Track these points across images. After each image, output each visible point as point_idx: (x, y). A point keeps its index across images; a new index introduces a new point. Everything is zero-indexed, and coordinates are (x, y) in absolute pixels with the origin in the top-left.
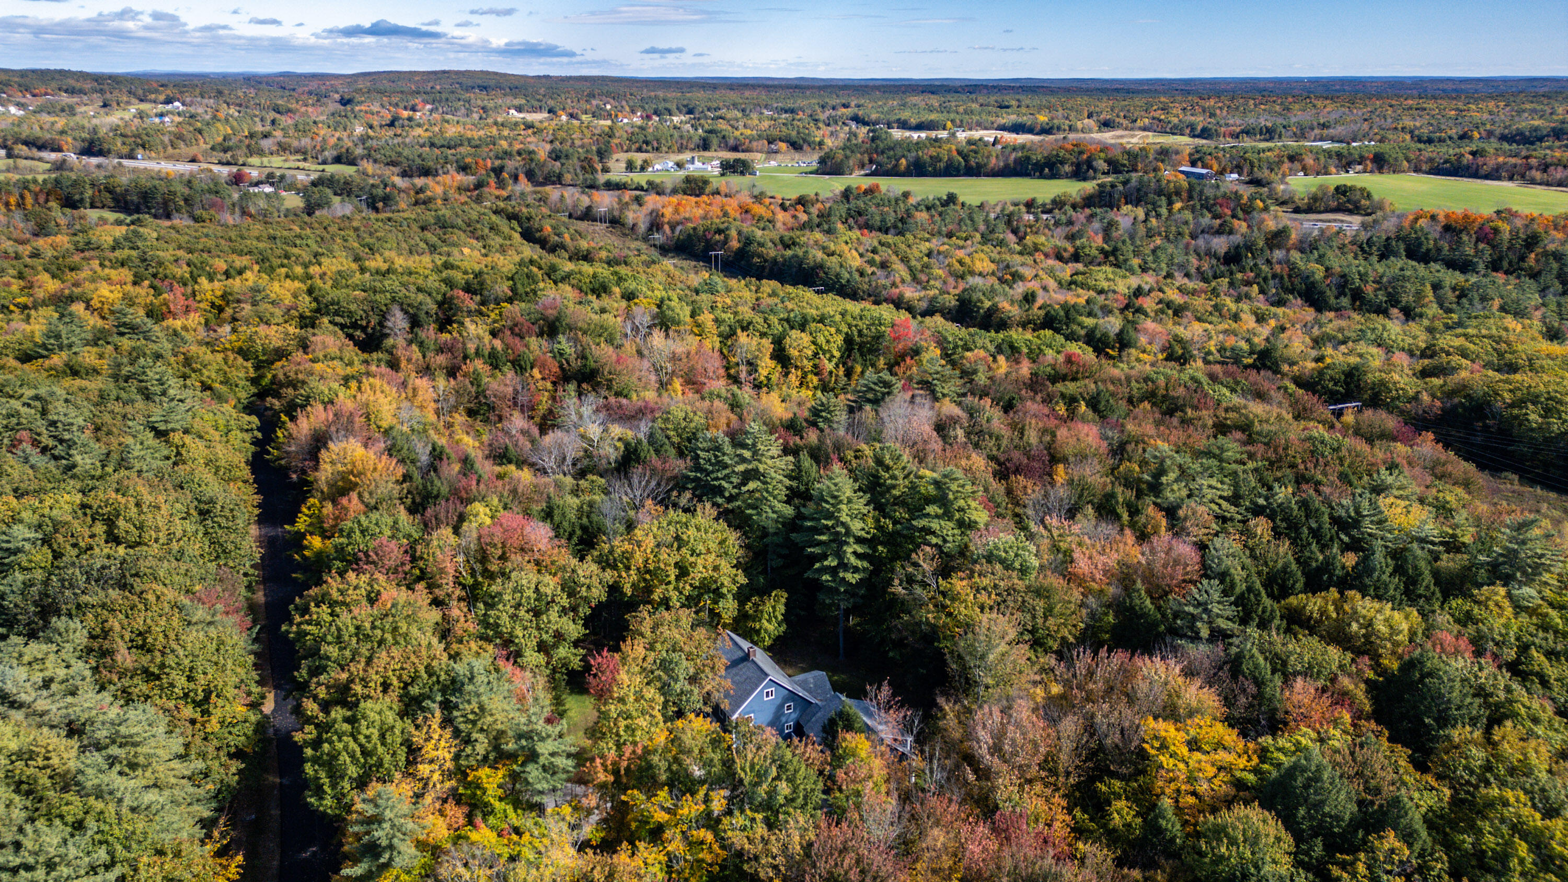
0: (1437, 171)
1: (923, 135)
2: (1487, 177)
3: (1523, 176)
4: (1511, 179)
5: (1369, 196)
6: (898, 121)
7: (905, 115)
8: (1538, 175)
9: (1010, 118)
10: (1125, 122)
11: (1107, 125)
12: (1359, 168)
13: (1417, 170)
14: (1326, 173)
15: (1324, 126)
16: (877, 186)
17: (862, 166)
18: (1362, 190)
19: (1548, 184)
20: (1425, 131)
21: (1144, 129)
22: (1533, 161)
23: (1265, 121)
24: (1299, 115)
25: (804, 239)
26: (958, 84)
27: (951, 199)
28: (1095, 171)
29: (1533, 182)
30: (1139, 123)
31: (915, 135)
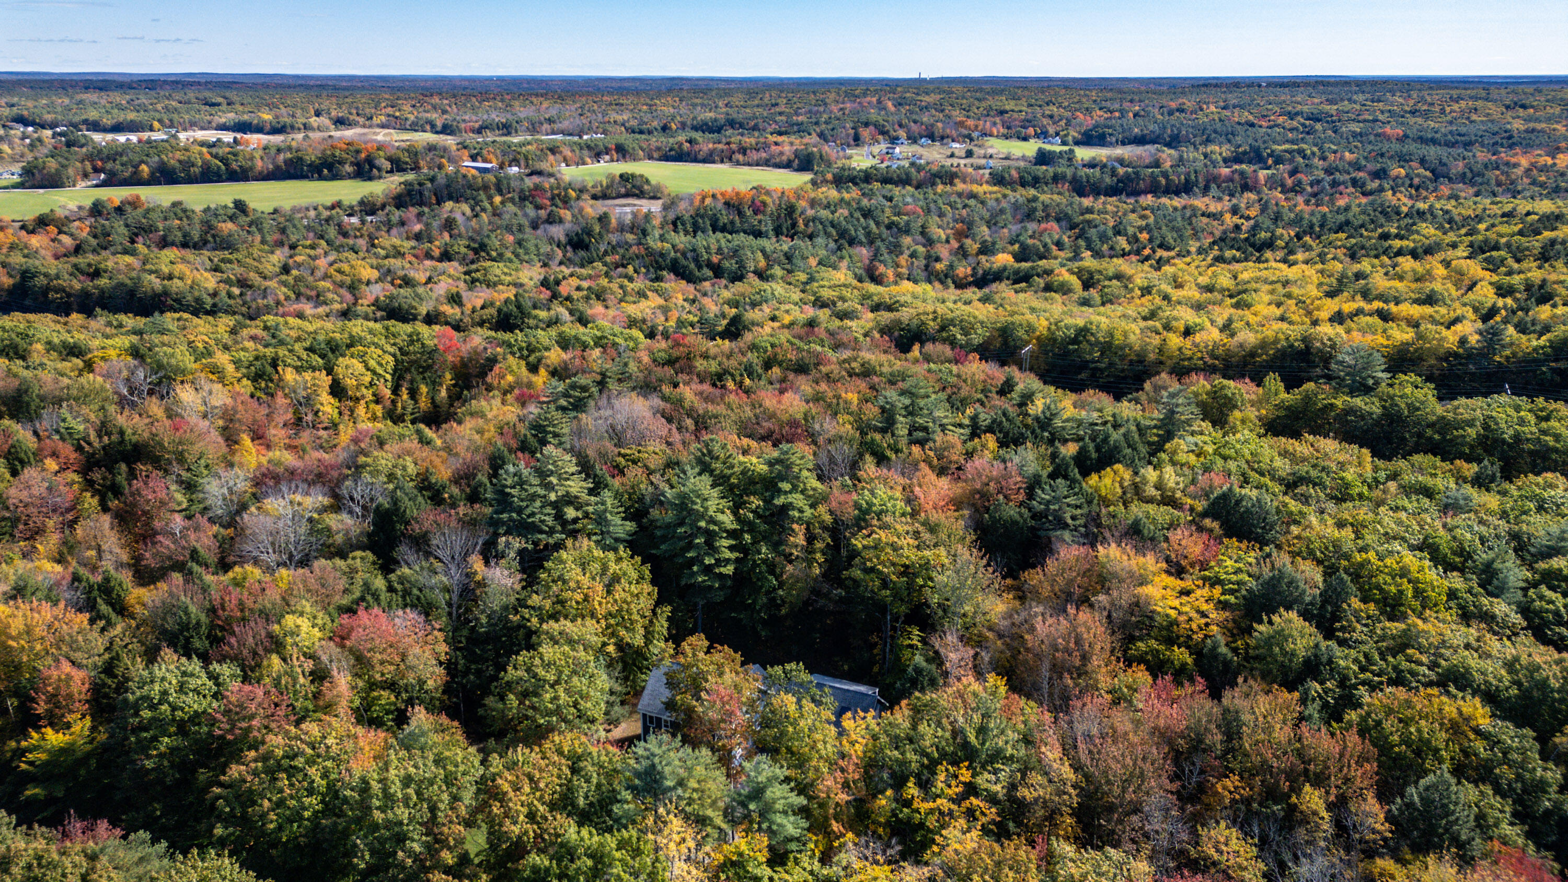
0: (666, 158)
1: (134, 138)
2: (704, 161)
3: (730, 159)
4: (722, 162)
5: (647, 181)
6: (85, 122)
7: (93, 115)
8: (740, 157)
9: (229, 117)
10: (361, 120)
11: (340, 122)
12: (607, 157)
13: (651, 158)
14: (584, 163)
15: (550, 121)
16: (138, 197)
17: (85, 176)
18: (642, 176)
19: (749, 164)
20: (634, 123)
21: (383, 126)
22: (733, 146)
23: (497, 117)
24: (523, 111)
25: (110, 264)
26: (127, 79)
27: (240, 206)
28: (379, 170)
29: (738, 163)
30: (376, 121)
31: (122, 138)
